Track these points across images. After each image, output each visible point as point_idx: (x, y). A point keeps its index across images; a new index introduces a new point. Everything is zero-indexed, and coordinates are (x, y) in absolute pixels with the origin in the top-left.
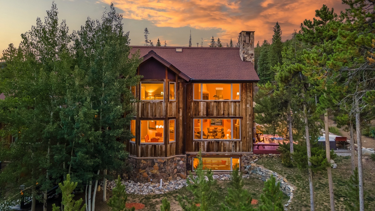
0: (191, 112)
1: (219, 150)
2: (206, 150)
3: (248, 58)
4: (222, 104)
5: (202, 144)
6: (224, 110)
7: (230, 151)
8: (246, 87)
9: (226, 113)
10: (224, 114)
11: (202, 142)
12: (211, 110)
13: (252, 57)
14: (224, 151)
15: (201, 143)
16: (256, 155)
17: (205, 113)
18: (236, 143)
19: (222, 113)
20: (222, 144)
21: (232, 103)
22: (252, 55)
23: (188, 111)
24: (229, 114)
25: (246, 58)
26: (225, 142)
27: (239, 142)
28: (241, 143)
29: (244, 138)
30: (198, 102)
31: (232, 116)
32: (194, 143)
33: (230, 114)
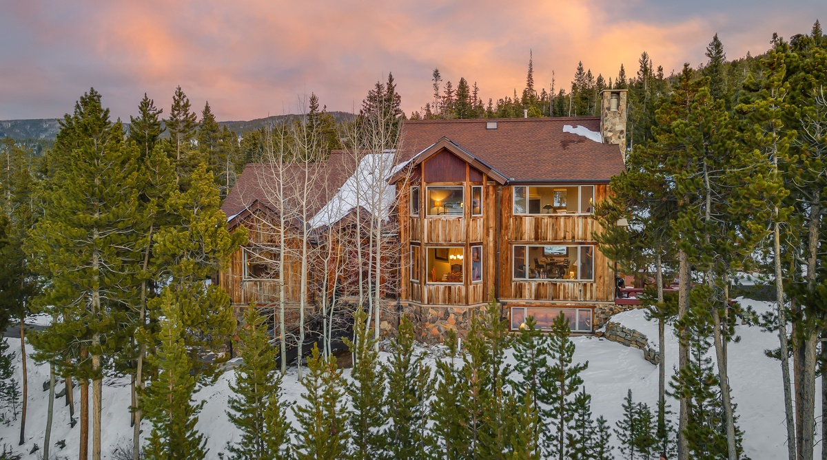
0: (510, 234)
1: (555, 297)
2: (533, 296)
3: (613, 138)
4: (562, 220)
5: (527, 287)
6: (565, 231)
7: (575, 299)
8: (605, 191)
9: (569, 236)
10: (565, 238)
11: (527, 284)
12: (543, 230)
13: (621, 136)
14: (565, 298)
15: (525, 285)
16: (620, 306)
17: (533, 237)
18: (585, 285)
19: (562, 235)
20: (562, 288)
21: (580, 219)
22: (622, 132)
23: (503, 231)
24: (573, 237)
25: (611, 138)
26: (567, 284)
27: (592, 285)
28: (594, 285)
29: (600, 277)
30: (521, 218)
31: (580, 241)
32: (513, 284)
33: (576, 237)
